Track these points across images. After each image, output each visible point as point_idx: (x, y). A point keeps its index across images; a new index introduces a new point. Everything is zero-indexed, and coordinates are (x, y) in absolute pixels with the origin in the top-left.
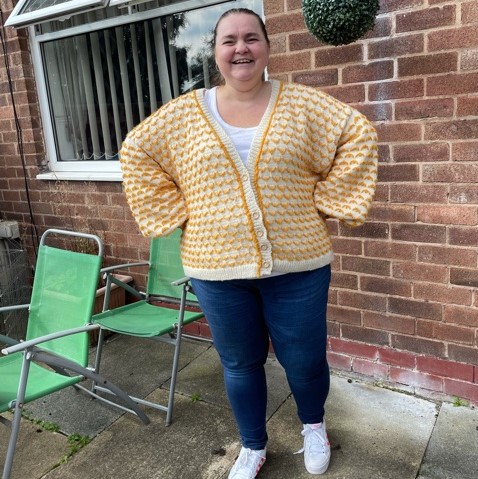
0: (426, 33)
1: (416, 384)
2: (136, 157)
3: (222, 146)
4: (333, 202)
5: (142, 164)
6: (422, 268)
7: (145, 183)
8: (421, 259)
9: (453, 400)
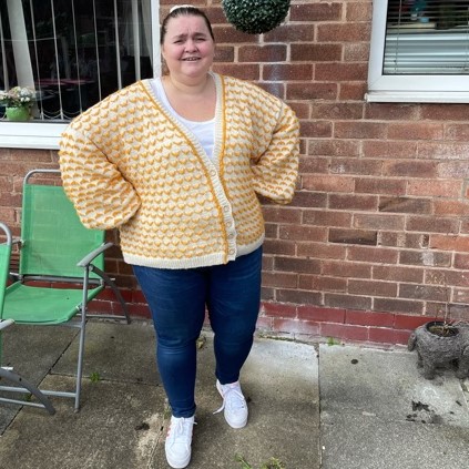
0: (316, 24)
1: (296, 331)
2: (86, 150)
3: (190, 143)
4: (267, 184)
5: (92, 157)
6: (306, 229)
7: (96, 176)
8: (305, 222)
9: (327, 340)
